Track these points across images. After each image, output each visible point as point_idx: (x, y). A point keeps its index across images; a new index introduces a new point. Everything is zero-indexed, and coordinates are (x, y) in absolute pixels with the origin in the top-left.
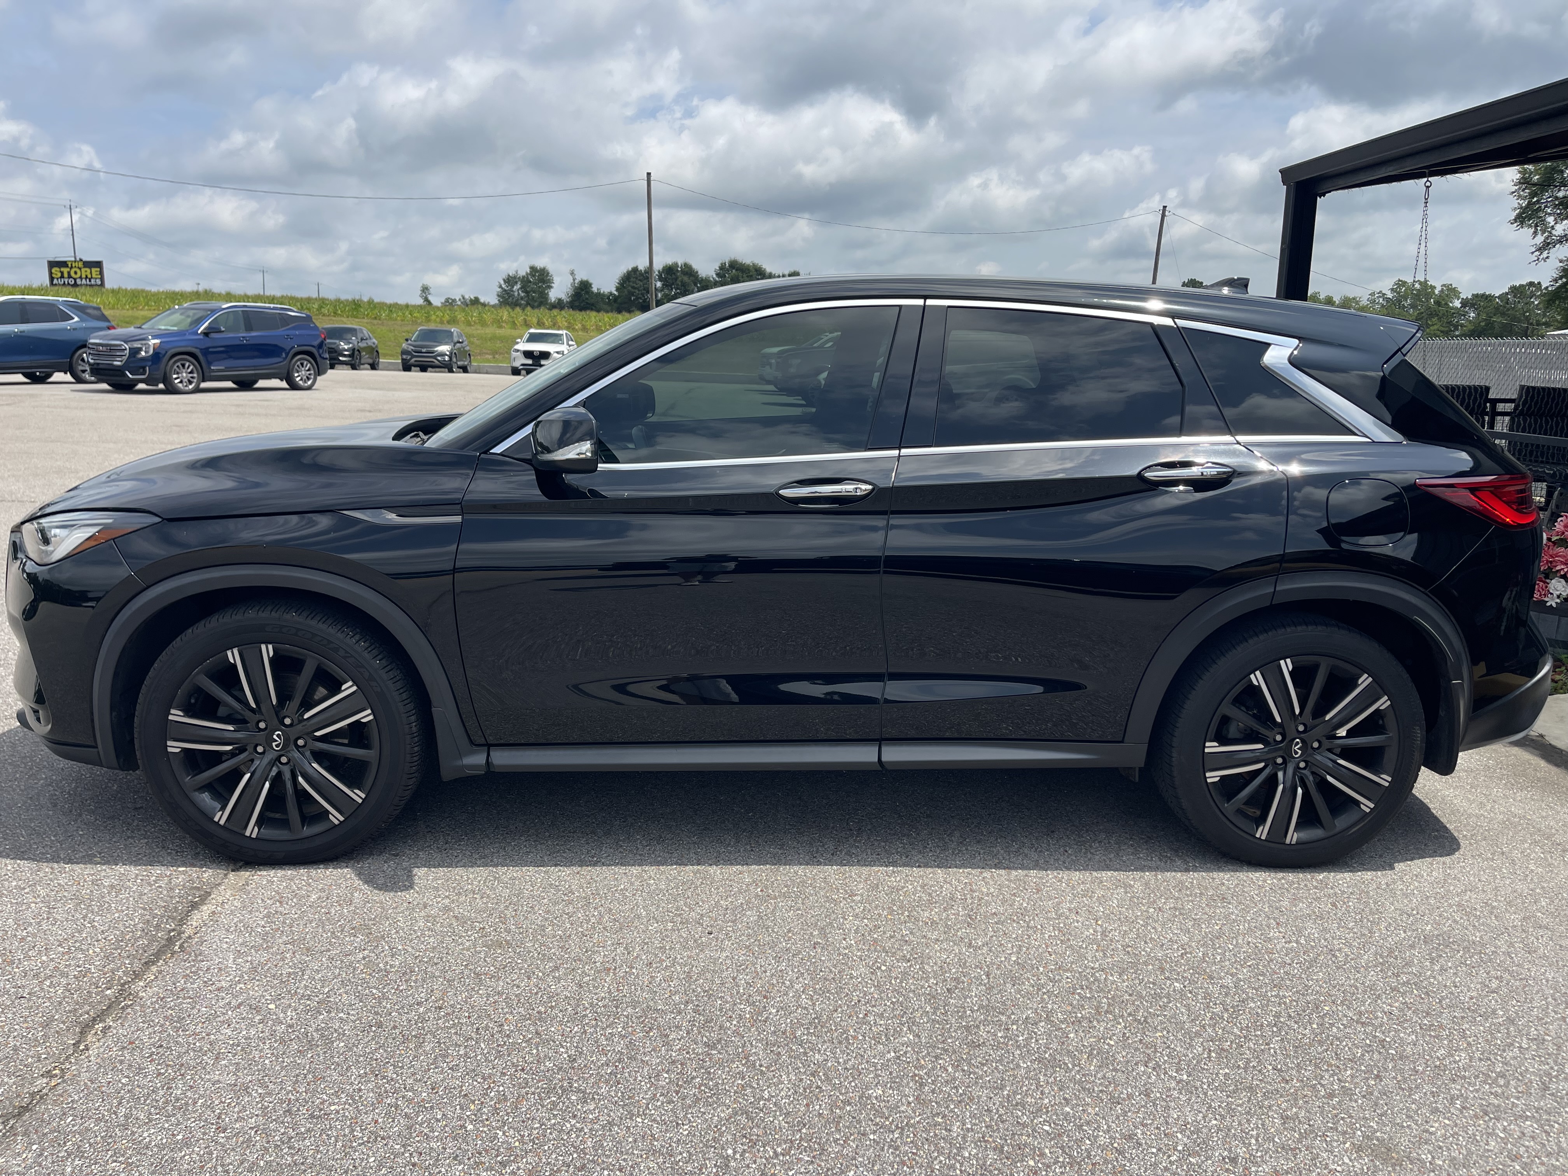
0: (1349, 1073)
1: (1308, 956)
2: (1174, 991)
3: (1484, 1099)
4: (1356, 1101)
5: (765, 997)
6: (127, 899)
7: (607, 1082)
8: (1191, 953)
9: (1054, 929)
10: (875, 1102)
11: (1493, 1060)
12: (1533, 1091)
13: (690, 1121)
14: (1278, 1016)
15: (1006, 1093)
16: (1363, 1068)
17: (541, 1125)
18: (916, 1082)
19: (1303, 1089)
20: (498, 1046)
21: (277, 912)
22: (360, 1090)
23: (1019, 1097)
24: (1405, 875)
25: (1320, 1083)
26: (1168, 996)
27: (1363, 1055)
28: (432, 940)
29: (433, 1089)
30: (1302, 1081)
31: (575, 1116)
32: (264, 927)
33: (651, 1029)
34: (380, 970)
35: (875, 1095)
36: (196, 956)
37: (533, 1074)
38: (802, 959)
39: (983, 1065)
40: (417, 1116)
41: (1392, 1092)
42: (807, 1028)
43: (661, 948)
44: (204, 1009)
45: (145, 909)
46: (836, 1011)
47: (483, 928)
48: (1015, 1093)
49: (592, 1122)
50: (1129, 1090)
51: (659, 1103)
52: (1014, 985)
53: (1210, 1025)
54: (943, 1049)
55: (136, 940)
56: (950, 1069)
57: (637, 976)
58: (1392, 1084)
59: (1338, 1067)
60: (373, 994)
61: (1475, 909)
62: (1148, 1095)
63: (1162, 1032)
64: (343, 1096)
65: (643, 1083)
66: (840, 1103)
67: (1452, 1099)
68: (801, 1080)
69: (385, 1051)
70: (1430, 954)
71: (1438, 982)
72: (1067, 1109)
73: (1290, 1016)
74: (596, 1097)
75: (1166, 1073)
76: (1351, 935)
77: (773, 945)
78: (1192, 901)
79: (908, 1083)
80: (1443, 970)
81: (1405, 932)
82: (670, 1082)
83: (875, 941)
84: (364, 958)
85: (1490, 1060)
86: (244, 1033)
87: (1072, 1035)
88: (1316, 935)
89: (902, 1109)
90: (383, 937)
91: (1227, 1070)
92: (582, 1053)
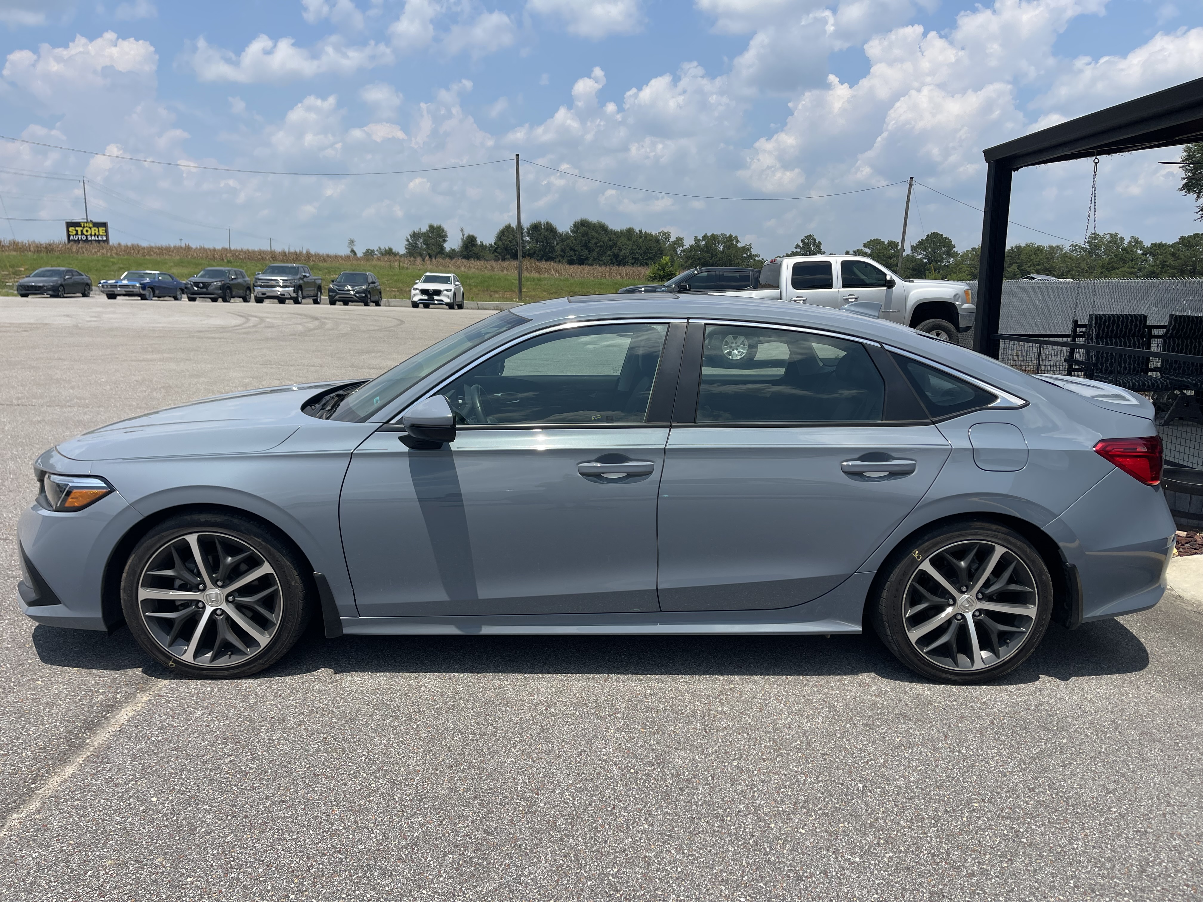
0: (987, 857)
1: (967, 763)
2: (858, 789)
3: (1093, 879)
4: (991, 880)
5: (537, 794)
6: (57, 714)
7: (403, 862)
8: (874, 760)
9: (770, 741)
10: (611, 878)
11: (1104, 848)
12: (1133, 873)
13: (464, 893)
14: (936, 810)
15: (715, 871)
16: (999, 853)
17: (348, 896)
18: (645, 862)
19: (950, 870)
20: (323, 832)
21: (169, 725)
22: (212, 865)
23: (724, 874)
24: (1051, 698)
25: (963, 865)
27: (1000, 842)
28: (285, 747)
29: (268, 866)
30: (950, 863)
31: (375, 889)
32: (157, 737)
33: (444, 819)
34: (242, 771)
35: (612, 872)
36: (103, 759)
37: (347, 854)
38: (570, 764)
39: (700, 849)
40: (253, 886)
41: (1020, 873)
42: (567, 819)
43: (461, 754)
44: (102, 801)
45: (69, 721)
46: (590, 804)
47: (326, 738)
48: (722, 871)
49: (387, 893)
50: (812, 870)
51: (442, 879)
52: (732, 785)
53: (882, 818)
54: (670, 836)
55: (59, 746)
56: (673, 852)
57: (439, 777)
58: (1021, 866)
59: (980, 853)
60: (234, 790)
61: (1104, 726)
62: (826, 874)
63: (843, 823)
64: (198, 870)
65: (431, 862)
66: (583, 880)
67: (1067, 879)
68: (556, 860)
69: (236, 836)
70: (1064, 762)
71: (1068, 785)
72: (761, 885)
73: (946, 811)
74: (394, 873)
75: (843, 856)
76: (1003, 746)
77: (548, 752)
78: (880, 719)
79: (639, 863)
80: (1073, 774)
81: (1045, 744)
82: (453, 861)
83: (629, 749)
84: (230, 762)
85: (1101, 847)
86: (130, 819)
87: (772, 825)
88: (975, 746)
90: (247, 745)
91: (891, 854)
92: (388, 838)
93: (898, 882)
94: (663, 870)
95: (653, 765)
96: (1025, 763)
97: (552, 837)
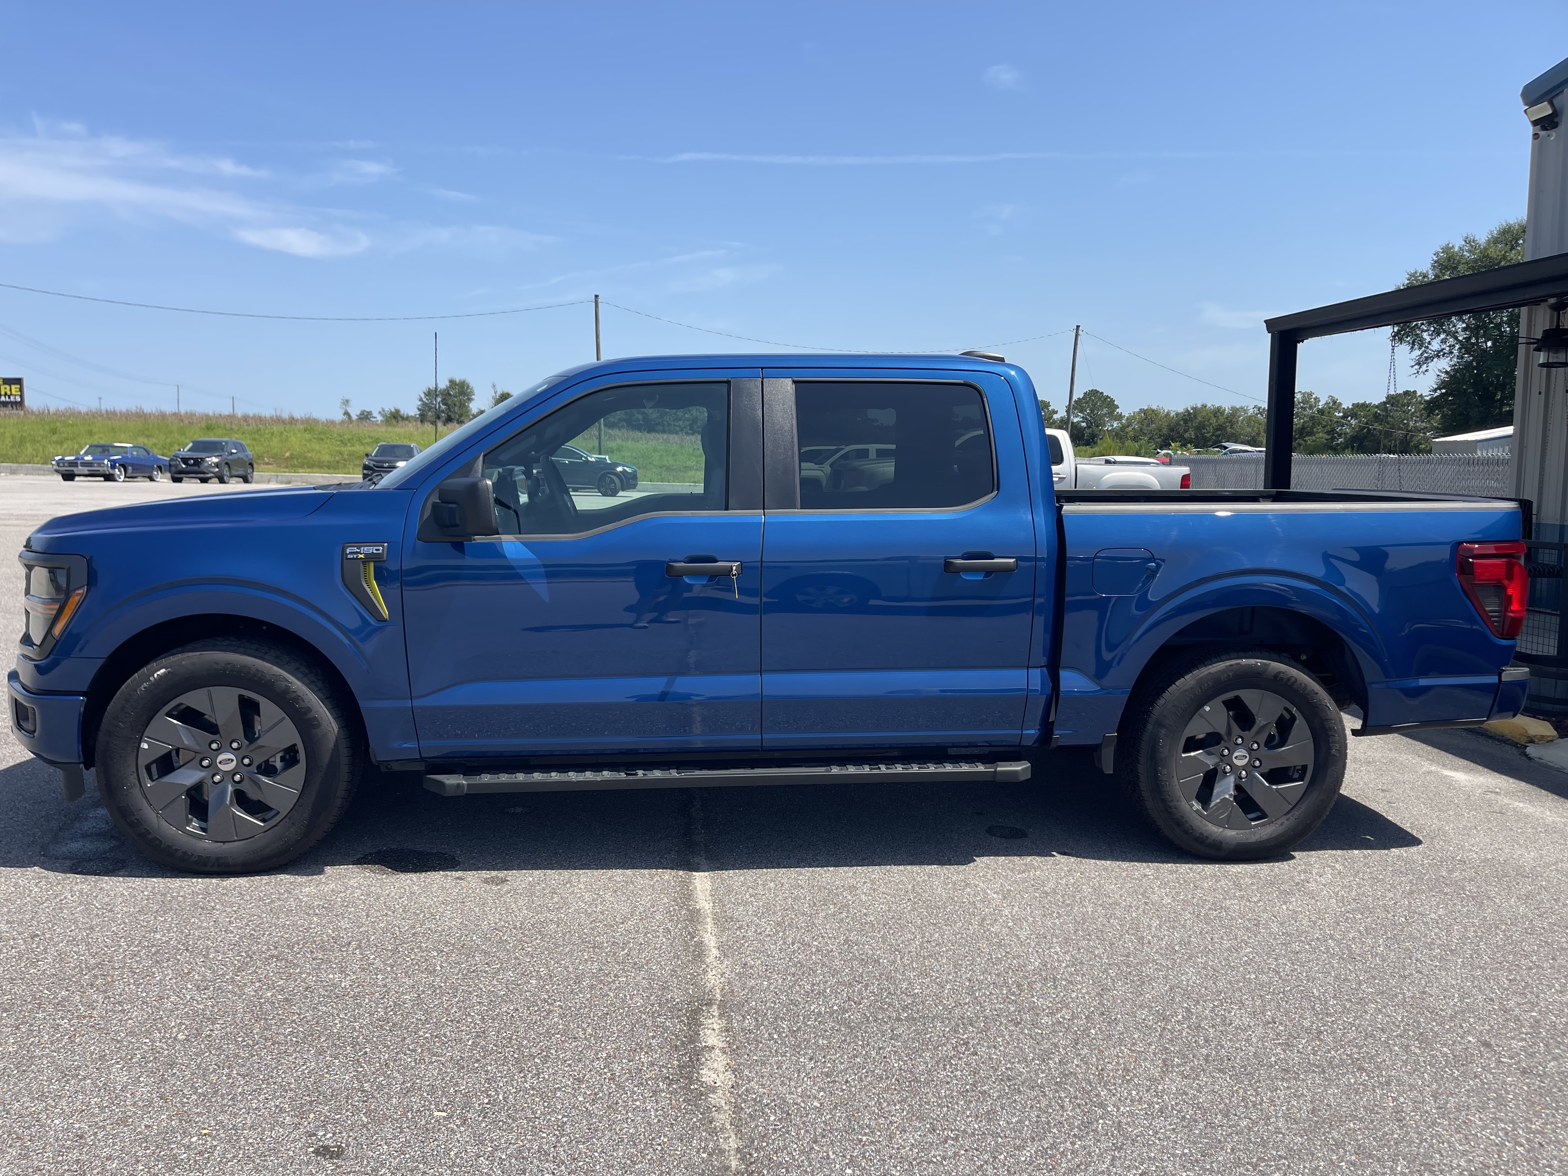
17: (1057, 996)
26: (1401, 925)
31: (1073, 991)
33: (1079, 949)
34: (866, 923)
52: (1296, 922)
63: (1409, 942)
72: (1377, 981)
87: (1353, 946)
89: (1275, 983)
91: (1461, 960)
92: (1046, 961)
93: (1480, 975)
94: (1292, 976)
95: (1216, 911)
96: (1523, 900)
97: (1181, 958)
